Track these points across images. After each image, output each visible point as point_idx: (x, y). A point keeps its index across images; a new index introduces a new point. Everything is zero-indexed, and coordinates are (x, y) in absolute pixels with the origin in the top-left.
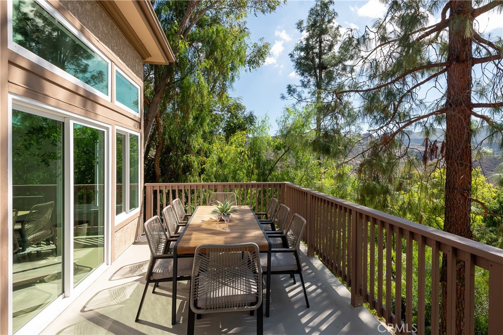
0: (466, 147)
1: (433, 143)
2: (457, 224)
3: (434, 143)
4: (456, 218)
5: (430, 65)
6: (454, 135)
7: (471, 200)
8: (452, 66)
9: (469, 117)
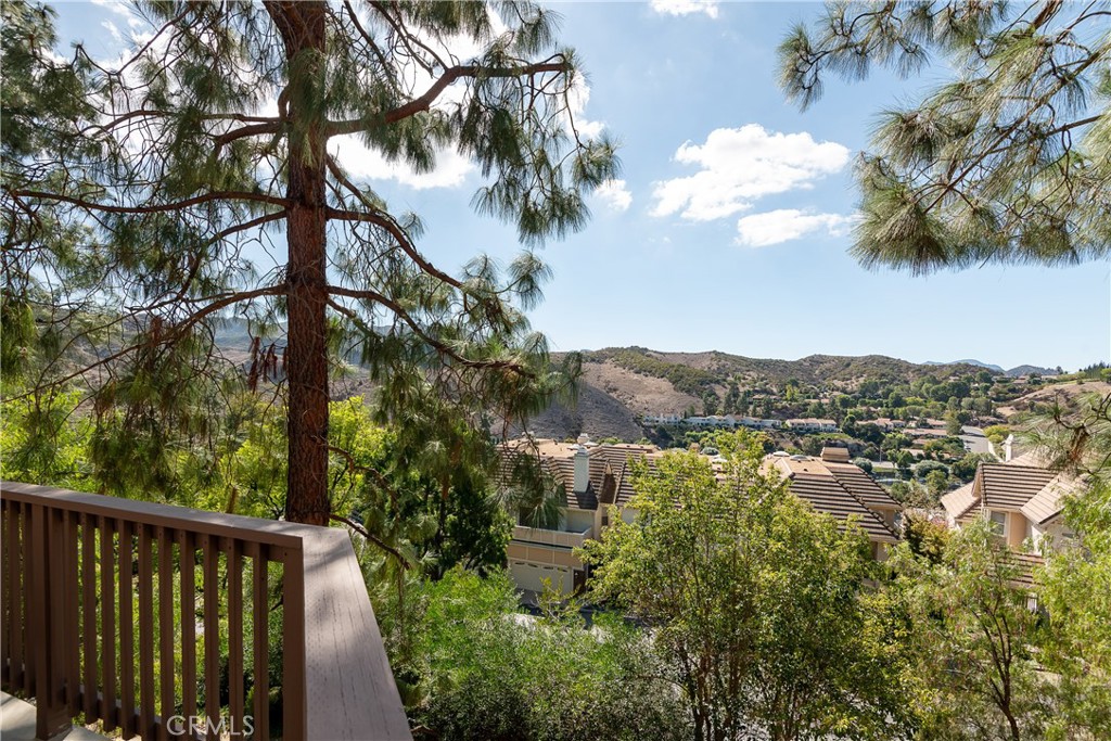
0: (320, 360)
1: (267, 349)
2: (307, 493)
3: (270, 350)
4: (305, 484)
5: (256, 196)
6: (300, 337)
7: (326, 450)
8: (295, 210)
9: (323, 307)
